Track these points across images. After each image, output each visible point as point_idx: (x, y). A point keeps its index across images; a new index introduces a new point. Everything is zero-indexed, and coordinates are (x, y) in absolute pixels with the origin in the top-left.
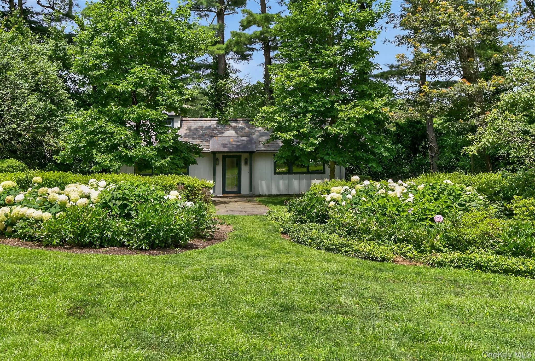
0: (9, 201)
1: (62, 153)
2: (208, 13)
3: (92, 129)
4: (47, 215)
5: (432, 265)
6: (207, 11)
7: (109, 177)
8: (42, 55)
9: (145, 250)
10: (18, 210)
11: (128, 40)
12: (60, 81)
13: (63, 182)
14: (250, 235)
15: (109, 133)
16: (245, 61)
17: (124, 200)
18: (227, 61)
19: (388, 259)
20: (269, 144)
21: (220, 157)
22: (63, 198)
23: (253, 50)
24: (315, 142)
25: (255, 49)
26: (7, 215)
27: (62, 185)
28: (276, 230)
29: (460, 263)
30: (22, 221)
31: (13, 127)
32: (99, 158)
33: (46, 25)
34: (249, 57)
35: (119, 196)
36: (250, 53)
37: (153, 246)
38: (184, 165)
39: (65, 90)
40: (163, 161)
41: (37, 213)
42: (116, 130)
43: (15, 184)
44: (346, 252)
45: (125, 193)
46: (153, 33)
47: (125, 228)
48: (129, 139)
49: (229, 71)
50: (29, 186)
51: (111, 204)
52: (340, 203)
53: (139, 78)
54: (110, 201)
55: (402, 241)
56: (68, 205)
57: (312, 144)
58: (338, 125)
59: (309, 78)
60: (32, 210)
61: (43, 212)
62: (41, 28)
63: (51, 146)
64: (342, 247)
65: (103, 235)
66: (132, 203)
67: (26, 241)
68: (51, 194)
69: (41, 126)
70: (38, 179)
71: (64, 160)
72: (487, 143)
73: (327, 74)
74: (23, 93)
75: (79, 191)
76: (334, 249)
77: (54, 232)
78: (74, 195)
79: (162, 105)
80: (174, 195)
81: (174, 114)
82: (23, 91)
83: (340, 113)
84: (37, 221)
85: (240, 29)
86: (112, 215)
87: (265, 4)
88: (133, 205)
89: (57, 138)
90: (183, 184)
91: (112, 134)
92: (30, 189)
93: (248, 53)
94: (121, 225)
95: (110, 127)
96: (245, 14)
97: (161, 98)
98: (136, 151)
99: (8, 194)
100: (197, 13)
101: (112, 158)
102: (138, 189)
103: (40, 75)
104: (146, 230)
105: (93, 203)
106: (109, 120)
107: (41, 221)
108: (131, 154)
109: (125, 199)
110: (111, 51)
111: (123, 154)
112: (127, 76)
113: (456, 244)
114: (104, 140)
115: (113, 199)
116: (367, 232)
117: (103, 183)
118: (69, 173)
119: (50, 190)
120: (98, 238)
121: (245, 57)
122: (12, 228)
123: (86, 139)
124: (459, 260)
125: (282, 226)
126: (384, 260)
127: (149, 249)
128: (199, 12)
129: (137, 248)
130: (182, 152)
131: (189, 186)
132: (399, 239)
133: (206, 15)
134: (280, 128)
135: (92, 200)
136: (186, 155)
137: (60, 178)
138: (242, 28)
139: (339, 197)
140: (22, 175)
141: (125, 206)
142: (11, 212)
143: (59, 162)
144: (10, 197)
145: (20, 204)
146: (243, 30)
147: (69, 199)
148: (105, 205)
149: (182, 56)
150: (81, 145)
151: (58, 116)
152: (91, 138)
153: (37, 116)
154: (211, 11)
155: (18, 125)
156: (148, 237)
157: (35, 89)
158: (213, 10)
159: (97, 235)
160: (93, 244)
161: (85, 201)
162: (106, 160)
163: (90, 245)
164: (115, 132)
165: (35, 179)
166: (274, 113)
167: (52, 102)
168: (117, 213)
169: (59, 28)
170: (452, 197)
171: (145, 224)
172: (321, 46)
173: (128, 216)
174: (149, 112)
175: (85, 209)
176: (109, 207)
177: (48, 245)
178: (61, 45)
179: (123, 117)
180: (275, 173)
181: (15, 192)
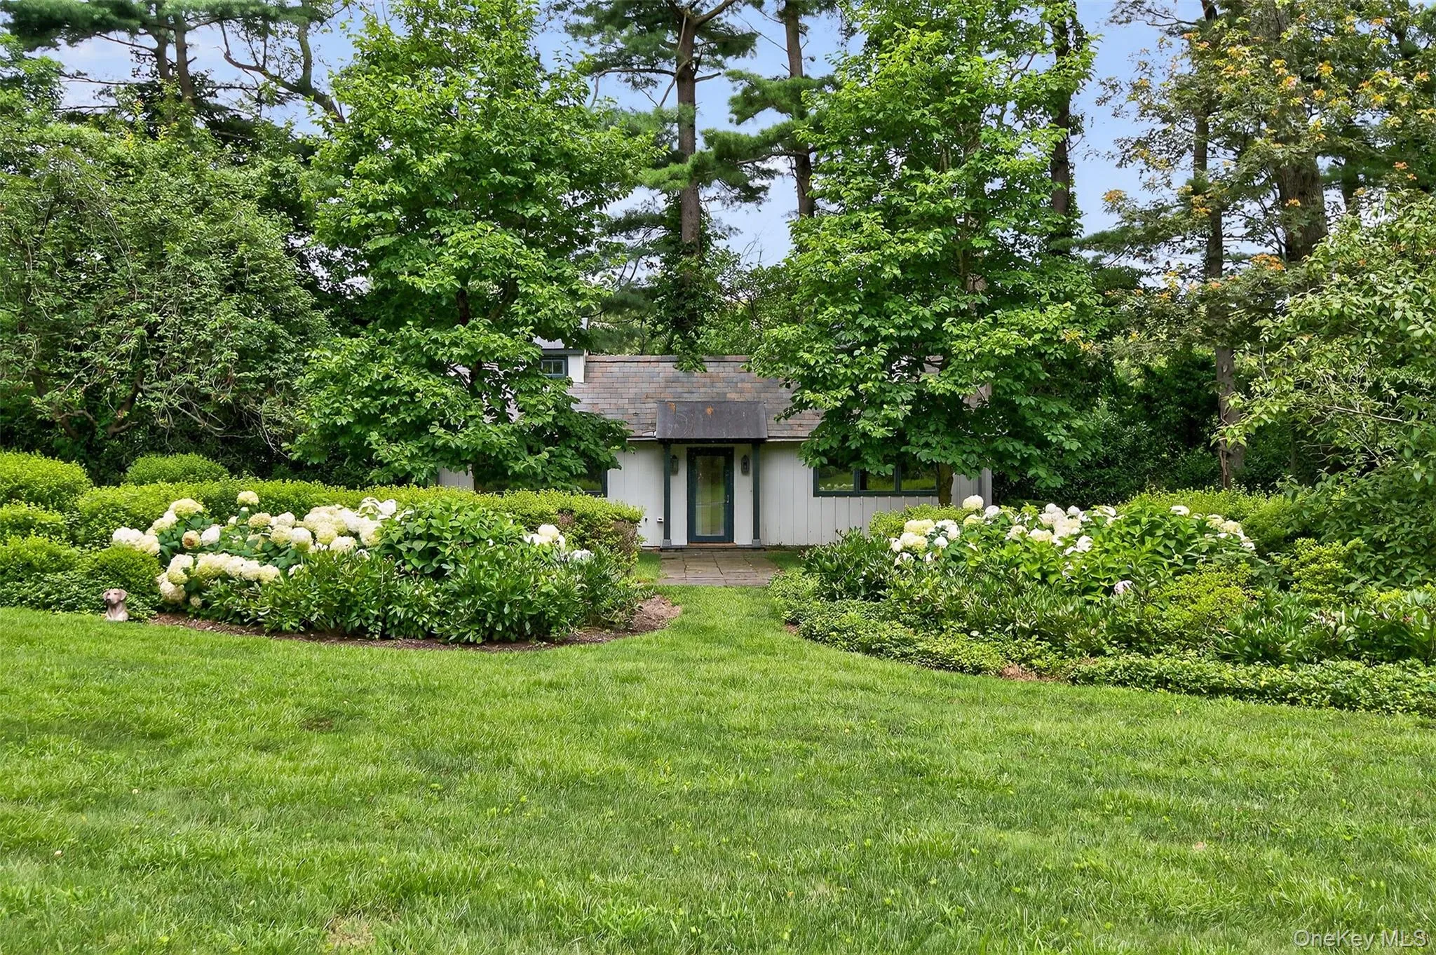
0: (191, 542)
1: (300, 438)
2: (653, 76)
3: (366, 384)
4: (270, 572)
5: (1074, 681)
6: (650, 71)
7: (404, 493)
8: (244, 197)
9: (474, 644)
10: (208, 562)
11: (439, 161)
12: (292, 265)
13: (304, 505)
14: (710, 623)
15: (406, 393)
16: (751, 206)
17: (429, 541)
18: (703, 206)
19: (987, 669)
20: (790, 421)
21: (681, 451)
22: (302, 535)
23: (770, 173)
24: (893, 415)
25: (775, 171)
26: (186, 571)
27: (301, 511)
28: (775, 614)
29: (1126, 675)
30: (219, 581)
31: (190, 376)
32: (385, 451)
33: (250, 117)
34: (761, 194)
35: (419, 531)
36: (765, 182)
37: (491, 639)
38: (585, 471)
39: (305, 287)
40: (531, 461)
41: (249, 568)
42: (420, 384)
43: (200, 508)
44: (904, 655)
45: (431, 525)
46: (498, 144)
47: (433, 598)
48: (451, 407)
49: (709, 232)
50: (232, 513)
51: (403, 547)
52: (920, 556)
53: (470, 257)
54: (399, 542)
55: (1029, 633)
56: (312, 550)
57: (889, 422)
58: (952, 373)
59: (882, 254)
60: (238, 560)
61: (261, 565)
62: (237, 123)
63: (278, 423)
64: (896, 647)
65: (387, 613)
66: (446, 546)
67: (231, 623)
68: (277, 528)
69: (252, 374)
70: (249, 496)
71: (307, 454)
72: (1264, 417)
73: (928, 243)
74: (205, 296)
75: (335, 520)
76: (881, 650)
77: (285, 604)
78: (324, 531)
79: (525, 323)
80: (547, 534)
81: (563, 346)
82: (204, 290)
83: (957, 343)
84: (249, 584)
85: (731, 121)
86: (405, 572)
87: (800, 50)
88: (448, 551)
89: (292, 404)
90: (572, 511)
91: (412, 394)
92: (233, 520)
93: (757, 182)
94: (425, 593)
95: (406, 379)
96: (737, 84)
97: (523, 306)
98: (466, 436)
99: (188, 527)
100: (624, 76)
101: (415, 451)
102: (461, 518)
103: (241, 249)
104: (475, 602)
105: (364, 547)
106: (404, 362)
107: (258, 581)
108: (458, 441)
109: (430, 537)
110: (399, 189)
111: (439, 443)
112: (441, 254)
113: (1137, 640)
114: (395, 410)
115: (406, 539)
116: (958, 614)
117: (388, 507)
118: (317, 485)
119: (274, 520)
120: (377, 618)
121: (752, 195)
122: (201, 596)
123: (352, 407)
124: (1126, 669)
125: (790, 607)
126: (977, 670)
127: (483, 644)
128: (630, 75)
129: (457, 641)
130: (580, 439)
131: (584, 516)
132: (1022, 630)
133: (648, 82)
134: (812, 381)
135: (363, 540)
136: (592, 447)
137: (297, 495)
138: (735, 117)
139: (922, 542)
140: (213, 488)
141: (433, 553)
142: (195, 563)
143: (295, 458)
144: (191, 535)
145: (213, 548)
146: (739, 123)
147: (314, 536)
148: (390, 549)
149: (575, 199)
150: (341, 421)
151: (292, 351)
152: (365, 406)
153: (243, 352)
154: (661, 71)
155: (199, 373)
156: (479, 618)
157: (233, 285)
158: (667, 67)
159: (376, 612)
160: (367, 632)
161: (350, 542)
162: (401, 457)
163: (360, 634)
164: (418, 391)
165: (242, 497)
166: (798, 343)
167: (276, 317)
168: (415, 568)
169: (280, 123)
170: (1172, 544)
171: (472, 589)
172: (914, 172)
173: (439, 575)
174: (498, 340)
175: (347, 557)
176: (399, 555)
177: (277, 632)
178: (288, 172)
179: (436, 354)
180: (817, 493)
181: (203, 523)
